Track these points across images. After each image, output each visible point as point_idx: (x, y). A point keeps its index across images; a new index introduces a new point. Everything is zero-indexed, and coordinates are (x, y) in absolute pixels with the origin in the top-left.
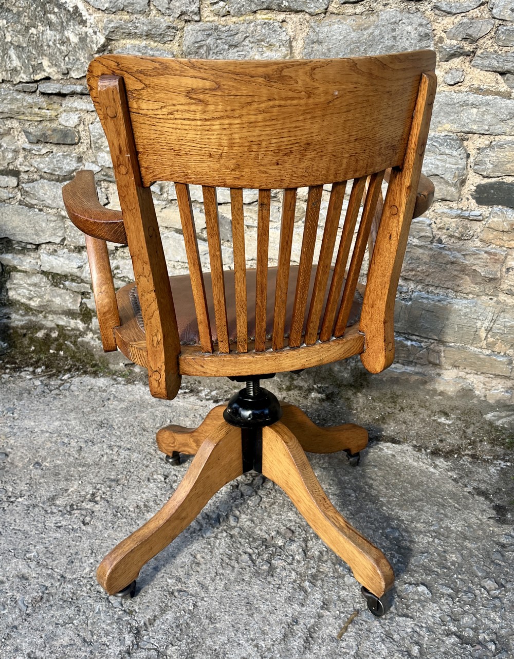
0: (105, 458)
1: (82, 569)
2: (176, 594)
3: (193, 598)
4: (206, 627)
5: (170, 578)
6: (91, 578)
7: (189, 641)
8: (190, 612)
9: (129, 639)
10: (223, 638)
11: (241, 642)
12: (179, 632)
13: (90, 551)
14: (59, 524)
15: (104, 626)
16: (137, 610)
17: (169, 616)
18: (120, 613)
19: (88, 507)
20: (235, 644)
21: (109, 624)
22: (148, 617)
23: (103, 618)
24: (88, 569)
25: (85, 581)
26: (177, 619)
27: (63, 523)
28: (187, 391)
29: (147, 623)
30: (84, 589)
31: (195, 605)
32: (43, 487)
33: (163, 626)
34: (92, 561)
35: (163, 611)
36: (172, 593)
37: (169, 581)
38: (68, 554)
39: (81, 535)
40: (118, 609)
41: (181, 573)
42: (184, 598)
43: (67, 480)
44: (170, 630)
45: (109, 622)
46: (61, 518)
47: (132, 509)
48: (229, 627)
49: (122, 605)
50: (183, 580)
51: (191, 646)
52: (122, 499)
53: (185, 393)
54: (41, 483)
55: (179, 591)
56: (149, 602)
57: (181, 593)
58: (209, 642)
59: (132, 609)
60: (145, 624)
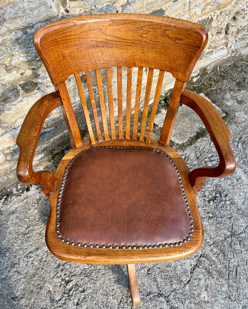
0: (36, 263)
1: (114, 303)
2: (150, 272)
3: (155, 267)
4: (170, 270)
5: (141, 271)
6: (121, 301)
7: (174, 278)
8: (161, 272)
9: (162, 299)
10: (179, 267)
11: (184, 262)
12: (168, 280)
13: (105, 296)
14: (75, 303)
15: (151, 306)
16: (150, 290)
17: (159, 280)
18: (148, 297)
19: (71, 285)
20: (184, 264)
21: (151, 304)
22: (156, 288)
23: (147, 305)
24: (115, 301)
25: (122, 304)
26: (162, 278)
27: (76, 301)
28: (5, 197)
29: (158, 289)
30: (126, 306)
31: (159, 268)
32: (38, 302)
33: (163, 285)
34: (111, 297)
35: (155, 281)
36: (148, 274)
37: (142, 272)
38: (102, 306)
39: (91, 296)
40: (145, 298)
41: (140, 265)
42: (153, 271)
43: (41, 288)
44: (166, 283)
45: (150, 303)
46: (72, 301)
47: (87, 267)
48: (176, 263)
49: (144, 295)
50: (144, 266)
51: (176, 279)
52: (77, 269)
53: (5, 199)
54: (34, 302)
55: (149, 270)
56: (148, 284)
57: (150, 270)
58: (178, 272)
59: (148, 292)
60: (158, 290)
